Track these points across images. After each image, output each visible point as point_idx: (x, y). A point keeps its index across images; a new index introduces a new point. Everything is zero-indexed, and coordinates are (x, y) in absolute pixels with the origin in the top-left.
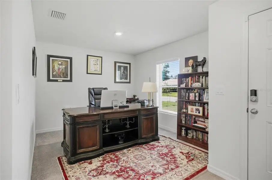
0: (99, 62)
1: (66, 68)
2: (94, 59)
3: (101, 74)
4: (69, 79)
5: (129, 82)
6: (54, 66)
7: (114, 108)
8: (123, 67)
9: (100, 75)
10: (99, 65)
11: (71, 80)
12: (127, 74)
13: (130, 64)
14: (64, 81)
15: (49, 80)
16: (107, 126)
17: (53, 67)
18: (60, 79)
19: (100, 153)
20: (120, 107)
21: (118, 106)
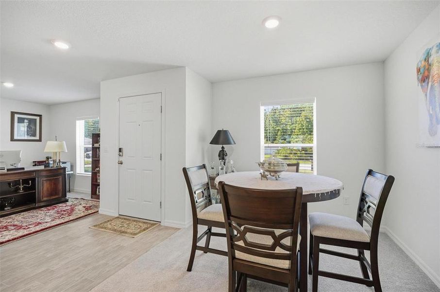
5: (40, 140)
8: (28, 120)
12: (36, 129)
21: (6, 169)
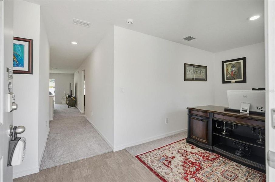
1: (239, 69)
7: (241, 111)
11: (244, 81)
14: (237, 82)
15: (224, 82)
16: (225, 128)
17: (227, 70)
20: (251, 113)
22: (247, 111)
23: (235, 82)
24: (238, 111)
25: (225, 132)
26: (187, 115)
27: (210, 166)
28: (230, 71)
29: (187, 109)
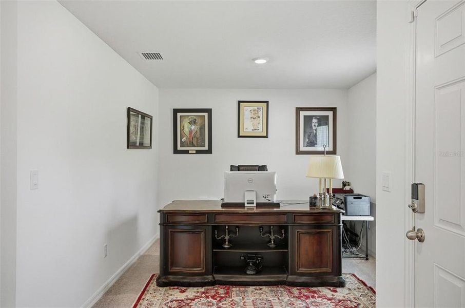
0: (262, 113)
1: (202, 128)
2: (252, 108)
3: (266, 137)
4: (206, 148)
6: (183, 127)
7: (246, 205)
8: (316, 118)
9: (265, 139)
10: (261, 118)
11: (209, 151)
13: (334, 110)
14: (198, 152)
15: (176, 151)
16: (227, 237)
17: (182, 129)
18: (192, 149)
19: (207, 280)
20: (259, 205)
21: (255, 203)
22: (253, 204)
23: (195, 152)
24: (242, 205)
25: (227, 243)
26: (159, 226)
27: (233, 304)
28: (186, 130)
29: (159, 213)
